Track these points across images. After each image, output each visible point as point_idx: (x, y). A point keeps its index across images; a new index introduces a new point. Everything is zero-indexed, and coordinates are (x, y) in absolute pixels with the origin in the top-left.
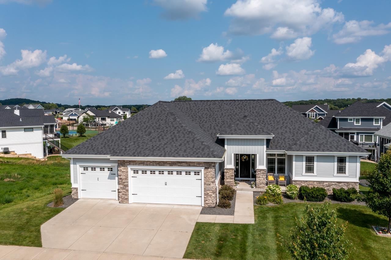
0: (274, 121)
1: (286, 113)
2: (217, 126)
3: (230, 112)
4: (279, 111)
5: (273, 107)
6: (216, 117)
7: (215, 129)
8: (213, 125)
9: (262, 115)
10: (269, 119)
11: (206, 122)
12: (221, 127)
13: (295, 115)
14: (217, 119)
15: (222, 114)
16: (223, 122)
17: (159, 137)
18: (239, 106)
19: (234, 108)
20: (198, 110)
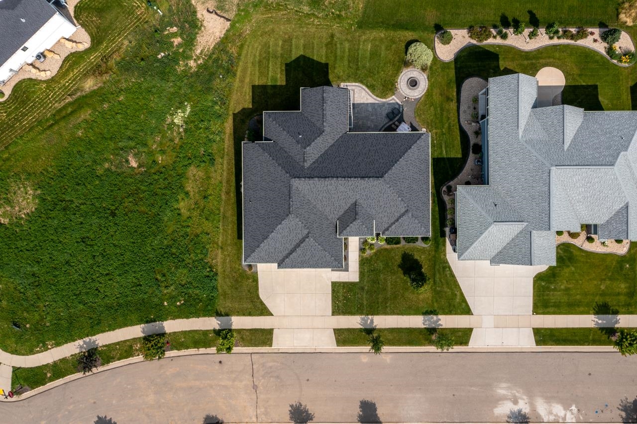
0: (378, 205)
1: (388, 196)
2: (336, 210)
3: (345, 195)
4: (383, 194)
5: (379, 189)
6: (333, 200)
7: (334, 214)
8: (332, 210)
9: (370, 199)
10: (375, 202)
11: (326, 207)
12: (338, 211)
13: (394, 199)
14: (335, 203)
15: (338, 197)
16: (340, 206)
17: (303, 254)
18: (352, 187)
19: (348, 190)
20: (318, 192)
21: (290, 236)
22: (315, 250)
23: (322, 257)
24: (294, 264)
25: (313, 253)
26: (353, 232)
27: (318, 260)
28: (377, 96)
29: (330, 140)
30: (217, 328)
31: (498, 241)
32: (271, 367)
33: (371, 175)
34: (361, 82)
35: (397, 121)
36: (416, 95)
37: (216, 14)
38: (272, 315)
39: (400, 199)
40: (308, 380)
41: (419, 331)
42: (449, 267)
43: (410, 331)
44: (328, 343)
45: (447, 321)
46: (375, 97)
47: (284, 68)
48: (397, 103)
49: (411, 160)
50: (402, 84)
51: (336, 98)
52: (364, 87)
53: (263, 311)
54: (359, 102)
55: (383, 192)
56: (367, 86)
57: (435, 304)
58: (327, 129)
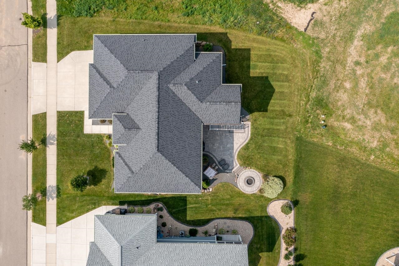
0: (137, 147)
1: (144, 156)
2: (134, 112)
3: (145, 119)
4: (146, 152)
5: (149, 148)
6: (141, 110)
7: (132, 110)
8: (135, 109)
9: (142, 140)
10: (139, 145)
11: (137, 104)
12: (133, 114)
13: (142, 162)
14: (140, 111)
15: (144, 114)
16: (137, 115)
18: (151, 125)
19: (149, 122)
20: (148, 96)
21: (112, 72)
22: (101, 94)
23: (96, 100)
24: (92, 77)
25: (99, 93)
26: (116, 126)
27: (95, 97)
28: (239, 152)
29: (194, 107)
30: (48, 16)
31: (107, 249)
32: (16, 61)
33: (161, 141)
34: (251, 139)
35: (219, 167)
36: (240, 183)
37: (311, 20)
38: (58, 62)
39: (142, 166)
40: (6, 91)
41: (44, 183)
42: (95, 208)
43: (44, 175)
44: (35, 108)
45: (51, 205)
46: (238, 150)
47: (264, 75)
48: (233, 168)
49: (176, 177)
50: (250, 172)
51: (232, 114)
52: (247, 141)
53: (62, 54)
54: (235, 136)
55: (147, 152)
56: (248, 143)
57: (65, 196)
58: (204, 105)
